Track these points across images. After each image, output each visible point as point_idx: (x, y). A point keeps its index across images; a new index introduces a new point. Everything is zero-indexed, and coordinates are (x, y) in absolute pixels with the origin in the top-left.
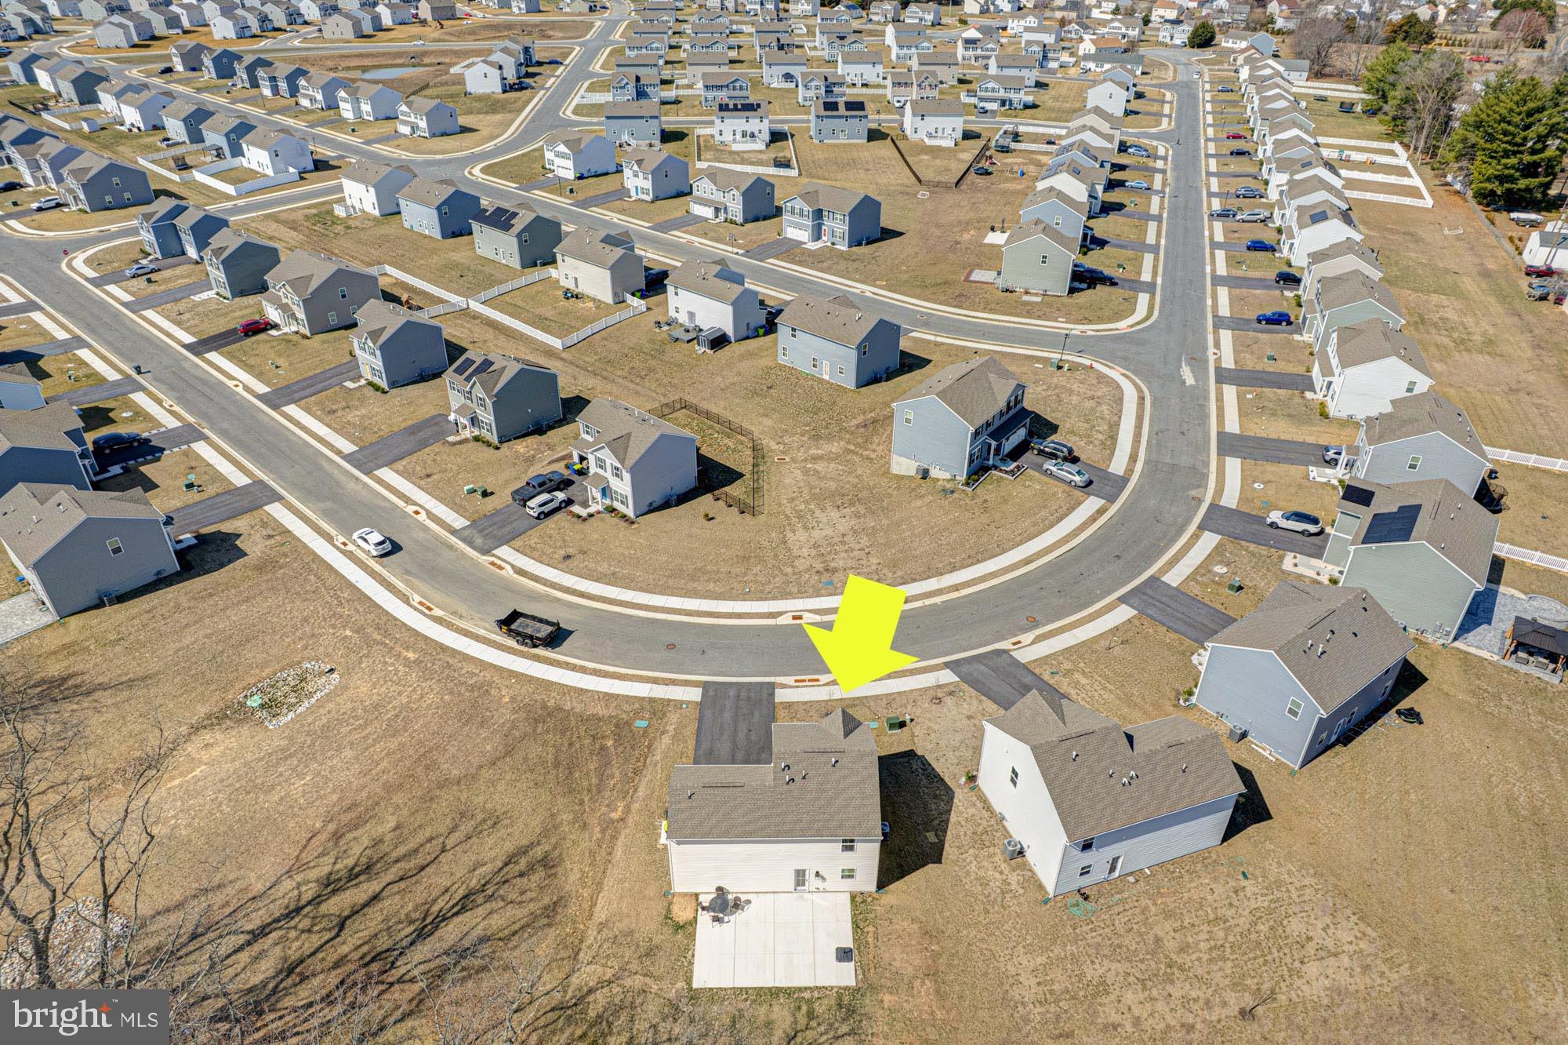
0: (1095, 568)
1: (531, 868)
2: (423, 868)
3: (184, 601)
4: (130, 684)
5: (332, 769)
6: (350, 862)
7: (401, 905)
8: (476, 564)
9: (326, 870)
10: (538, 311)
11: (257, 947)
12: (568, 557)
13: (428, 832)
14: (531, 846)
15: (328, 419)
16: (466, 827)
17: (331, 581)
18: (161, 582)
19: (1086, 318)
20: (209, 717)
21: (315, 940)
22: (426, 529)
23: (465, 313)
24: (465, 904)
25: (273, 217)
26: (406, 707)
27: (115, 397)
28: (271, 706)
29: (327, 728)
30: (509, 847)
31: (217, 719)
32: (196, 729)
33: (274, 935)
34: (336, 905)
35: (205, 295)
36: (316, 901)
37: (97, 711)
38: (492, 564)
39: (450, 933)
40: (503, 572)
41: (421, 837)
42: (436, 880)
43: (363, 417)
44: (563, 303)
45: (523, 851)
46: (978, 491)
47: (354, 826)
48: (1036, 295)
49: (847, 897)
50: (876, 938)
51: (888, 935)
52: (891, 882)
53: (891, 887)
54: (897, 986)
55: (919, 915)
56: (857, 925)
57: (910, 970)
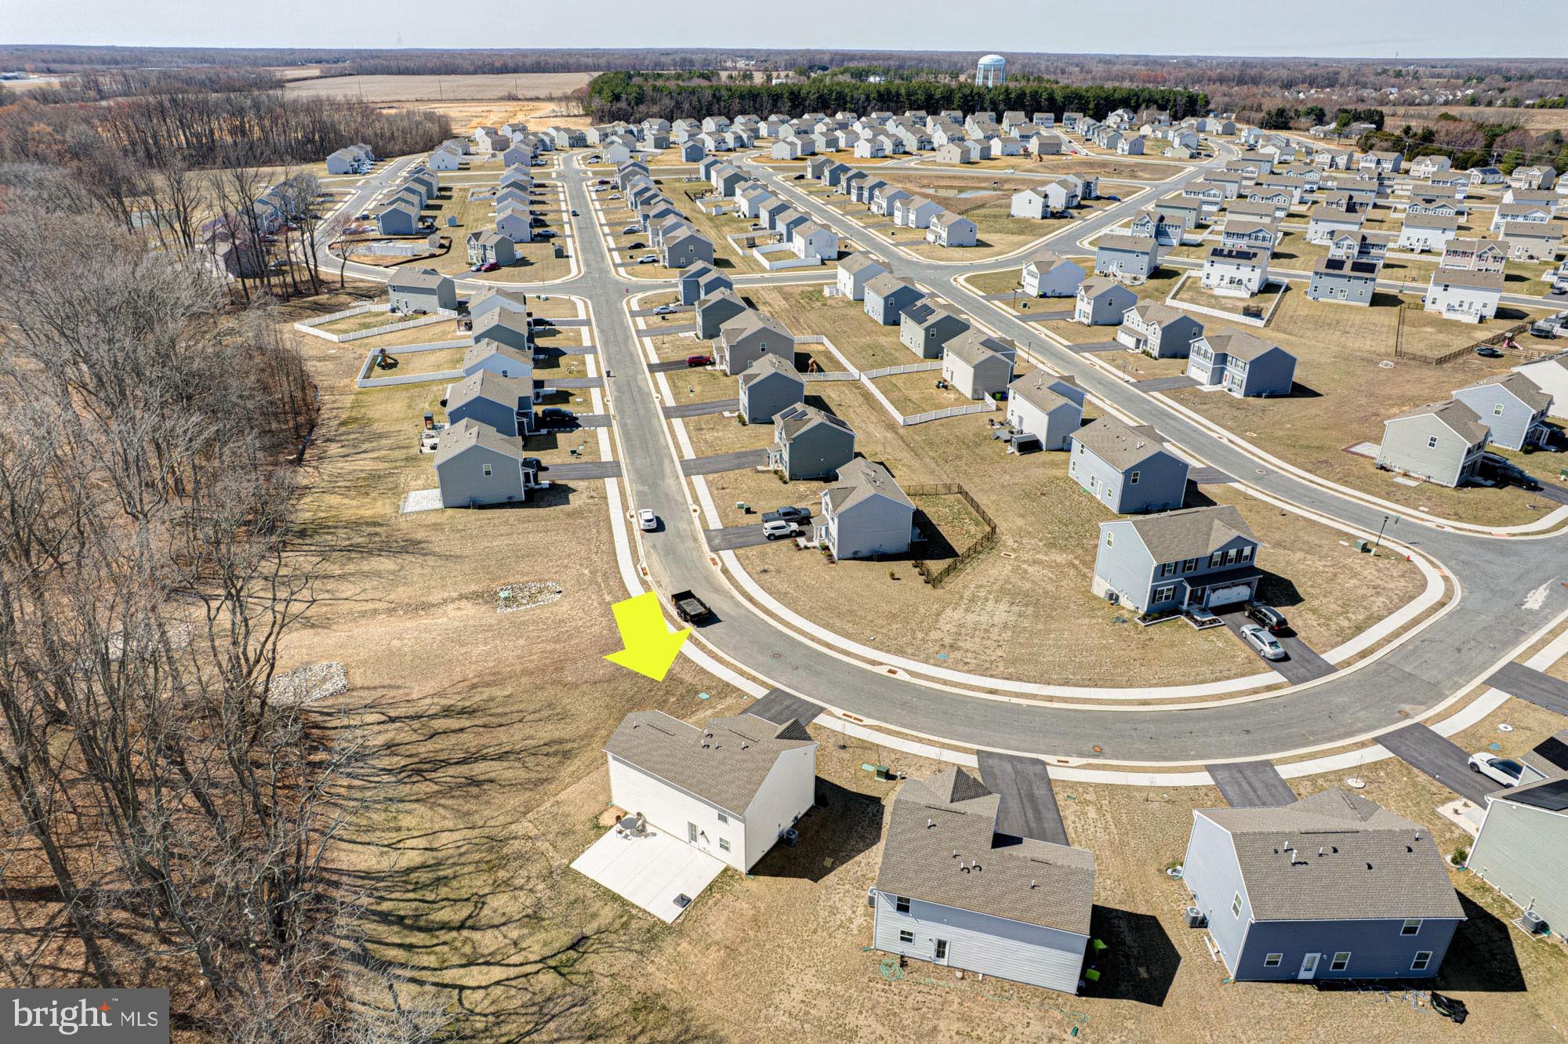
0: (1211, 732)
1: (555, 754)
2: (501, 726)
3: (512, 520)
4: (448, 558)
5: (505, 647)
6: (467, 704)
7: (470, 741)
8: (701, 556)
9: (452, 702)
10: (907, 393)
11: (386, 727)
12: (765, 571)
13: (521, 706)
14: (567, 741)
15: (693, 433)
16: (545, 713)
17: (604, 536)
18: (510, 504)
19: (1456, 514)
20: (474, 593)
21: (415, 737)
22: (691, 522)
23: (855, 384)
24: (500, 757)
25: (779, 289)
26: (577, 629)
27: (581, 388)
28: (509, 601)
29: (524, 623)
30: (556, 735)
31: (475, 597)
32: (461, 597)
33: (398, 724)
34: (440, 724)
35: (687, 334)
36: (432, 717)
37: (422, 566)
38: (713, 560)
39: (479, 769)
40: (714, 568)
41: (516, 708)
42: (502, 735)
43: (716, 438)
44: (934, 391)
45: (560, 742)
46: (1151, 629)
47: (488, 685)
48: (1417, 479)
49: (723, 866)
50: (716, 904)
51: (726, 906)
52: (764, 874)
53: (762, 878)
54: (698, 941)
55: (762, 906)
56: (710, 888)
57: (718, 936)
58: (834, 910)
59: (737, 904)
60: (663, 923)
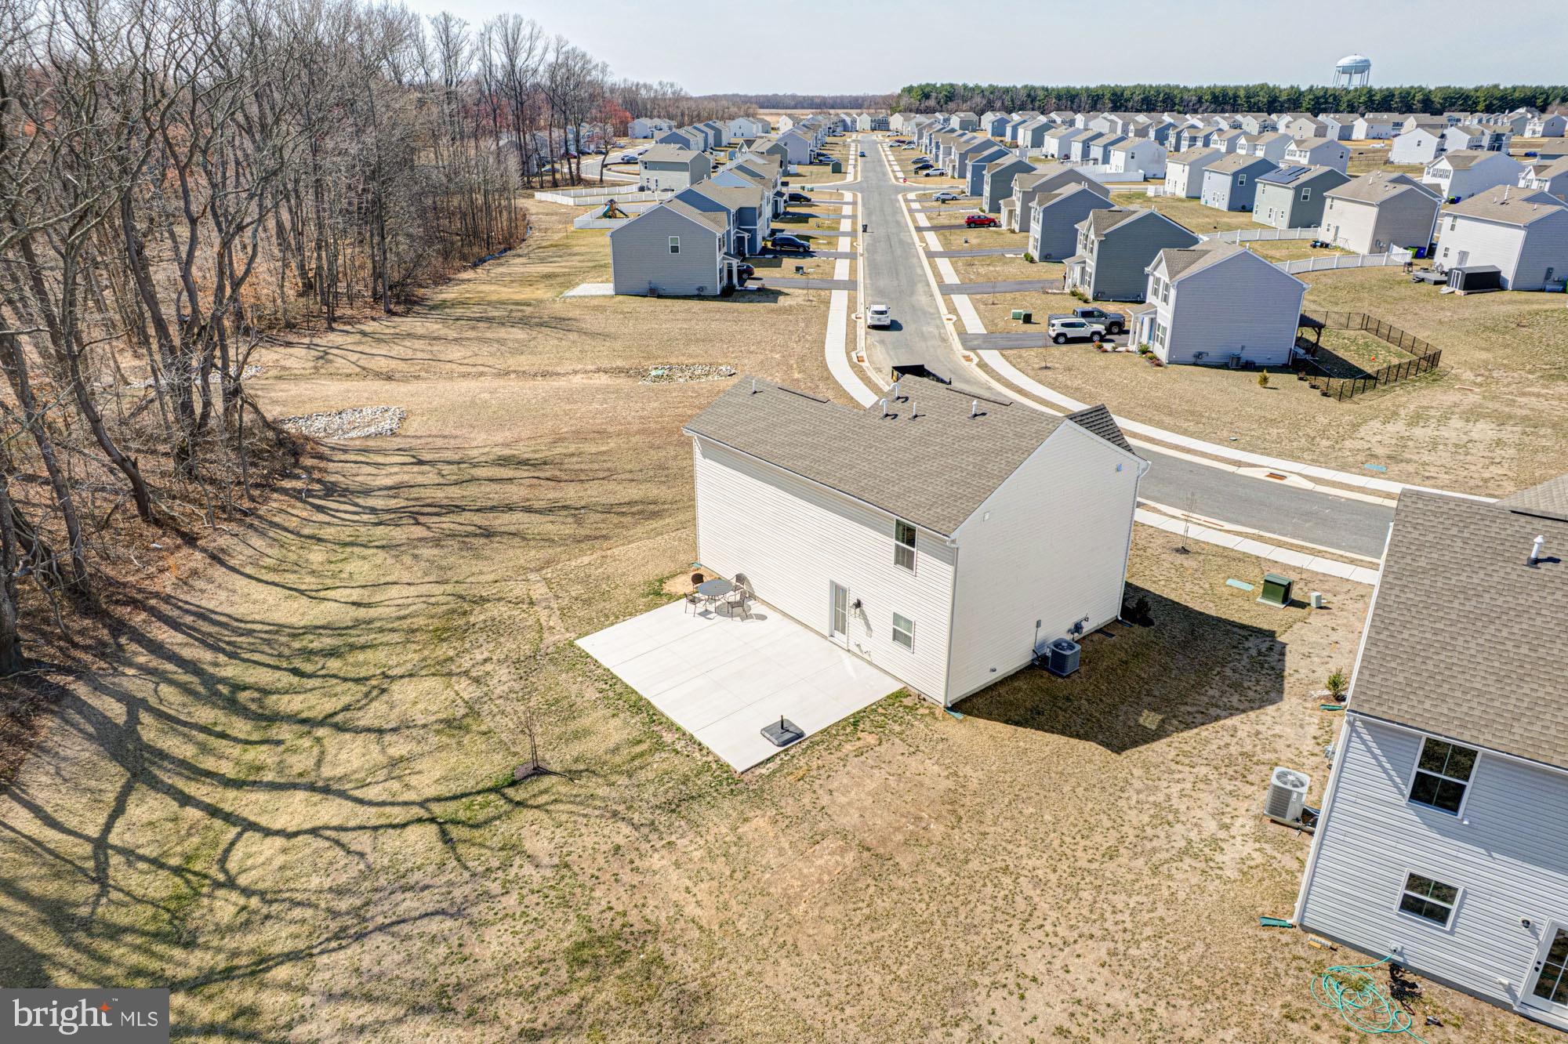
1: (635, 513)
4: (596, 335)
6: (537, 456)
7: (515, 491)
8: (950, 353)
9: (517, 453)
11: (407, 469)
12: (1046, 368)
13: (616, 465)
15: (962, 269)
16: (649, 473)
17: (813, 329)
20: (617, 368)
21: (438, 481)
22: (942, 327)
28: (661, 378)
31: (617, 371)
32: (598, 370)
37: (560, 340)
38: (966, 356)
40: (966, 363)
43: (992, 271)
44: (1306, 250)
49: (897, 687)
50: (859, 753)
51: (881, 762)
52: (989, 716)
53: (982, 723)
54: (794, 822)
55: (974, 777)
56: (855, 721)
57: (850, 820)
58: (1165, 816)
59: (913, 764)
60: (724, 767)
